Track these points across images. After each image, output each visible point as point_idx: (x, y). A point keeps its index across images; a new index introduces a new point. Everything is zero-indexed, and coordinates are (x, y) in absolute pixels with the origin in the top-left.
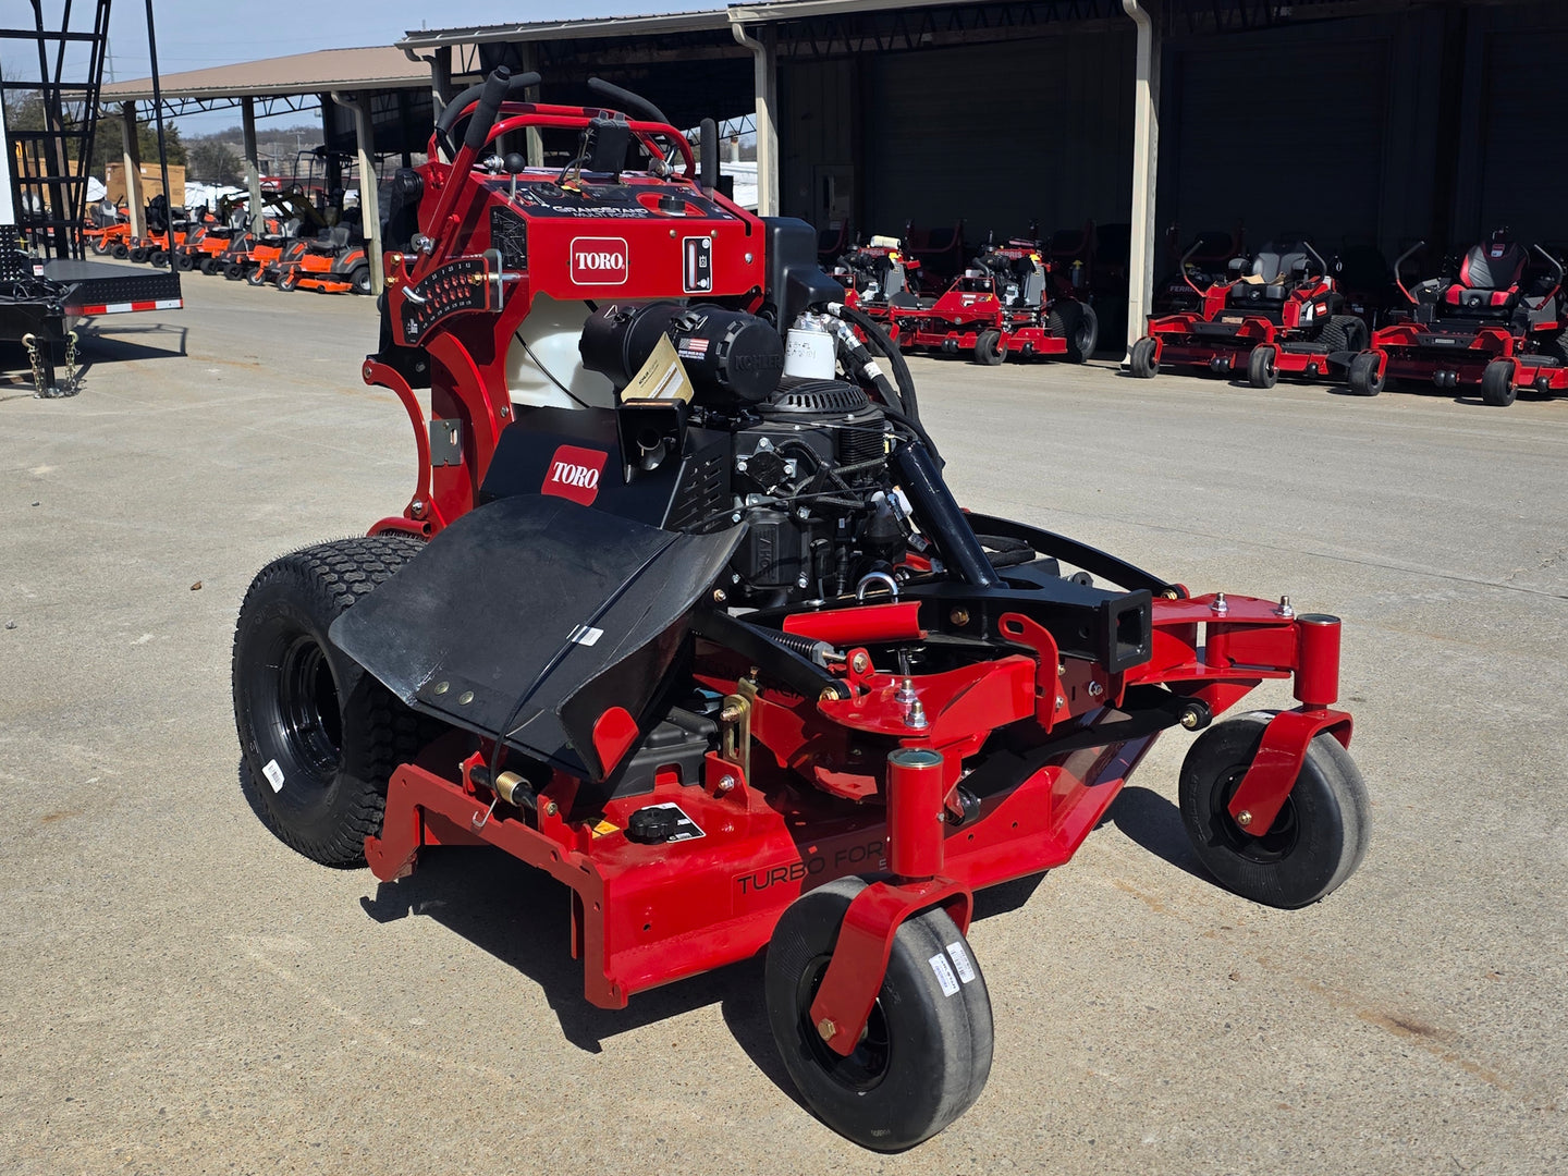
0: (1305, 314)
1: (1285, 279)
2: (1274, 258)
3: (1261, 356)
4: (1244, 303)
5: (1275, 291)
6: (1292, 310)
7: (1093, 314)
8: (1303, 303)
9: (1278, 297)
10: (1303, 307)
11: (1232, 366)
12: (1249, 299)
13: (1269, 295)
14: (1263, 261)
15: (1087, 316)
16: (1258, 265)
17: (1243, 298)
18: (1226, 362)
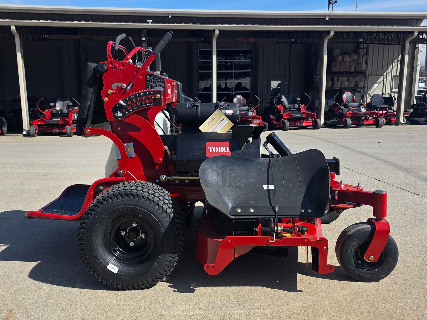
0: (75, 117)
1: (66, 108)
2: (62, 102)
3: (69, 128)
4: (57, 115)
5: (65, 111)
6: (71, 115)
7: (5, 121)
8: (74, 114)
9: (66, 113)
10: (74, 115)
11: (59, 132)
12: (58, 114)
13: (63, 112)
14: (59, 103)
15: (4, 121)
16: (57, 104)
17: (56, 113)
18: (57, 131)
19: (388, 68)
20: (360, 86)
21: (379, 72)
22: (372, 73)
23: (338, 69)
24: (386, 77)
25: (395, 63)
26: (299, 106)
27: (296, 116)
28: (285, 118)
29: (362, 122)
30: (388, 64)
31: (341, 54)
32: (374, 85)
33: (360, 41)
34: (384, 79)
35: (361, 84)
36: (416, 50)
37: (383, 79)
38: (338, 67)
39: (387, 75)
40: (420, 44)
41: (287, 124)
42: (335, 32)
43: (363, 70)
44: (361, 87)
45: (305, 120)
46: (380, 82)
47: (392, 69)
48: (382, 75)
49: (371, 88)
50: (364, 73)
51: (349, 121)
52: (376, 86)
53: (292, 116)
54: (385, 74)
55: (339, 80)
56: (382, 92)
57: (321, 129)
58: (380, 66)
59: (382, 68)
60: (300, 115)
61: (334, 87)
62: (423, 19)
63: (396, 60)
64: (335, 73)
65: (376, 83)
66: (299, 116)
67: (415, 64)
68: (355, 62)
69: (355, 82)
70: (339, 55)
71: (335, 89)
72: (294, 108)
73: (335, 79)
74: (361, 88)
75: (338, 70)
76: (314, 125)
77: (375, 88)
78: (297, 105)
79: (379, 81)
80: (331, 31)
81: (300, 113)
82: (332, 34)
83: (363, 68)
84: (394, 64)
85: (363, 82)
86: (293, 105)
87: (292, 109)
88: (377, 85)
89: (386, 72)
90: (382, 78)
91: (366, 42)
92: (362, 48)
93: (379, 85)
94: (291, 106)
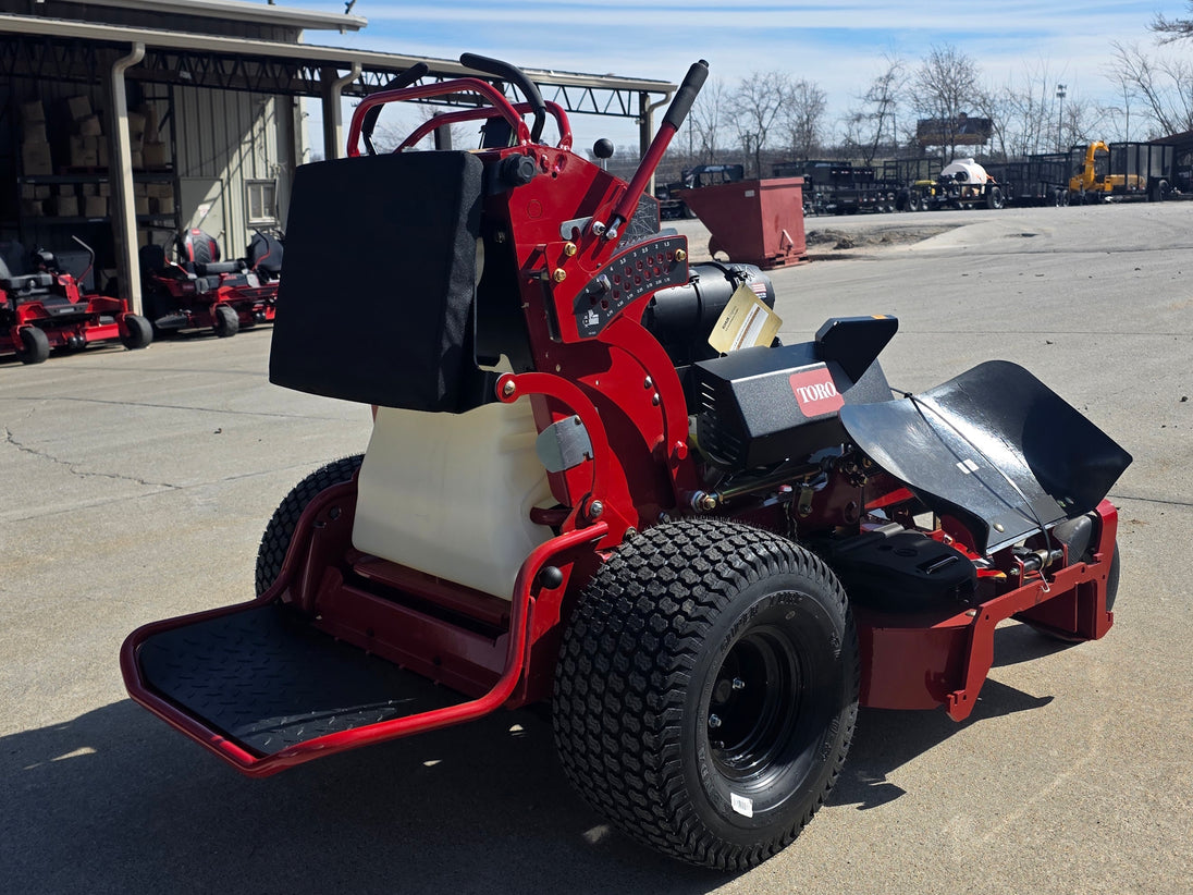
19: (229, 160)
20: (165, 212)
21: (208, 169)
22: (187, 171)
23: (91, 158)
24: (229, 183)
25: (248, 146)
26: (55, 279)
27: (62, 311)
28: (26, 322)
29: (262, 316)
30: (227, 149)
31: (94, 112)
32: (197, 208)
33: (184, 79)
34: (223, 189)
35: (169, 206)
36: (295, 110)
37: (220, 190)
38: (92, 153)
39: (229, 179)
40: (302, 98)
41: (42, 339)
42: (150, 50)
43: (168, 164)
44: (170, 214)
45: (87, 323)
46: (215, 200)
47: (241, 161)
48: (216, 177)
49: (191, 217)
50: (170, 171)
51: (231, 315)
52: (203, 209)
53: (46, 312)
54: (224, 176)
55: (102, 193)
56: (222, 227)
57: (151, 345)
58: (207, 155)
59: (214, 158)
60: (75, 309)
61: (87, 215)
62: (301, 28)
63: (248, 137)
64: (83, 170)
65: (202, 202)
66: (72, 310)
67: (297, 151)
68: (142, 138)
69: (150, 199)
70: (87, 117)
71: (91, 220)
72: (39, 285)
73: (88, 188)
74: (168, 216)
75: (93, 163)
76: (128, 335)
77: (202, 215)
78: (49, 276)
79: (209, 197)
80: (138, 45)
81: (64, 300)
82: (140, 52)
83: (168, 158)
84: (245, 148)
85: (172, 200)
86: (35, 276)
87: (33, 291)
88: (207, 206)
89: (226, 170)
90: (217, 187)
91: (202, 81)
92: (149, 99)
93: (212, 206)
94: (30, 279)
